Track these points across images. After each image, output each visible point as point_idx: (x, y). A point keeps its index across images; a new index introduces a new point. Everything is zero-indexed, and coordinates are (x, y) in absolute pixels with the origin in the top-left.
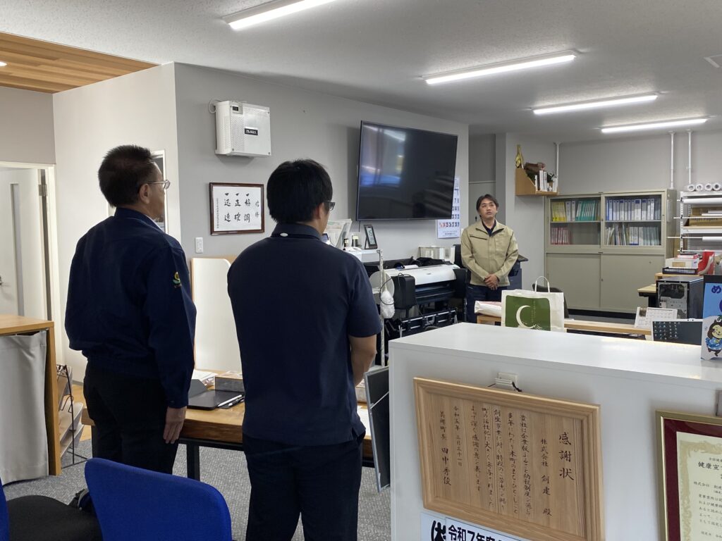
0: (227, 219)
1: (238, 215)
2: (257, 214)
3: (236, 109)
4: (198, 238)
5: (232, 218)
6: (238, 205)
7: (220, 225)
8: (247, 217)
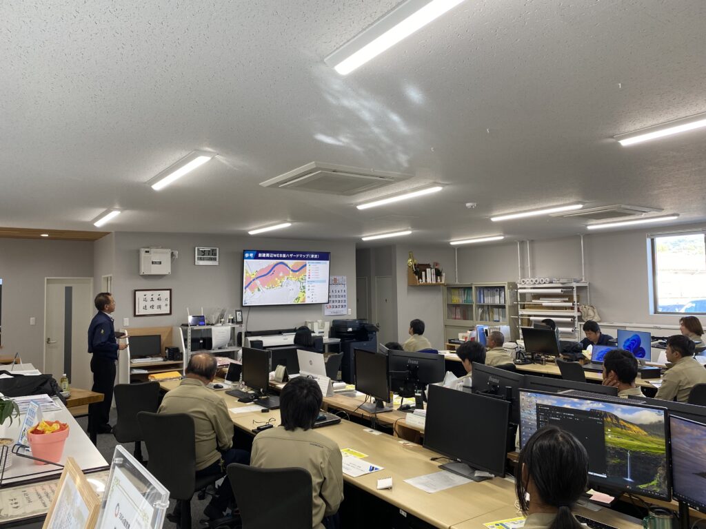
0: (145, 308)
1: (153, 306)
2: (166, 305)
3: (146, 252)
4: (125, 319)
5: (148, 307)
6: (152, 299)
7: (140, 311)
8: (159, 307)
